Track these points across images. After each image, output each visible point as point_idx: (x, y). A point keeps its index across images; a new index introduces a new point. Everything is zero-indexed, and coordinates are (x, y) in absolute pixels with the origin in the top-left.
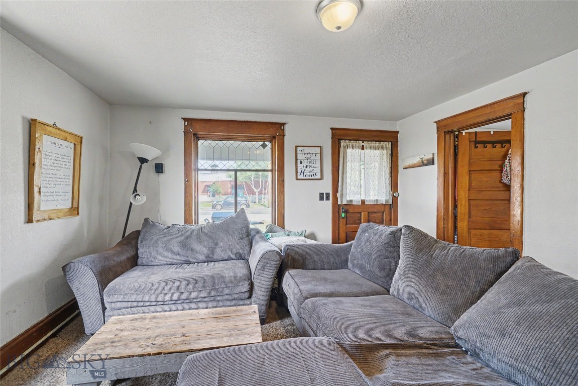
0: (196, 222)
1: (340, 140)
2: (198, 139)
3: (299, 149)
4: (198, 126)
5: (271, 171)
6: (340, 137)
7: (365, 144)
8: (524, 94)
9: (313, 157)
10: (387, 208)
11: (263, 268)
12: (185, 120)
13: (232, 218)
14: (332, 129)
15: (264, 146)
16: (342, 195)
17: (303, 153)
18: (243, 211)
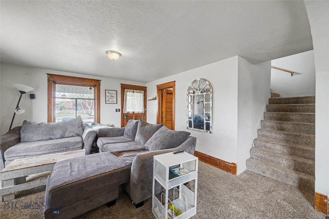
0: (54, 121)
1: (124, 89)
2: (56, 84)
3: (107, 91)
4: (56, 79)
5: (94, 99)
6: (124, 88)
7: (134, 91)
8: (175, 81)
9: (113, 95)
10: (143, 115)
11: (88, 137)
12: (48, 74)
13: (74, 119)
14: (121, 84)
15: (91, 89)
16: (125, 110)
17: (109, 93)
18: (80, 116)
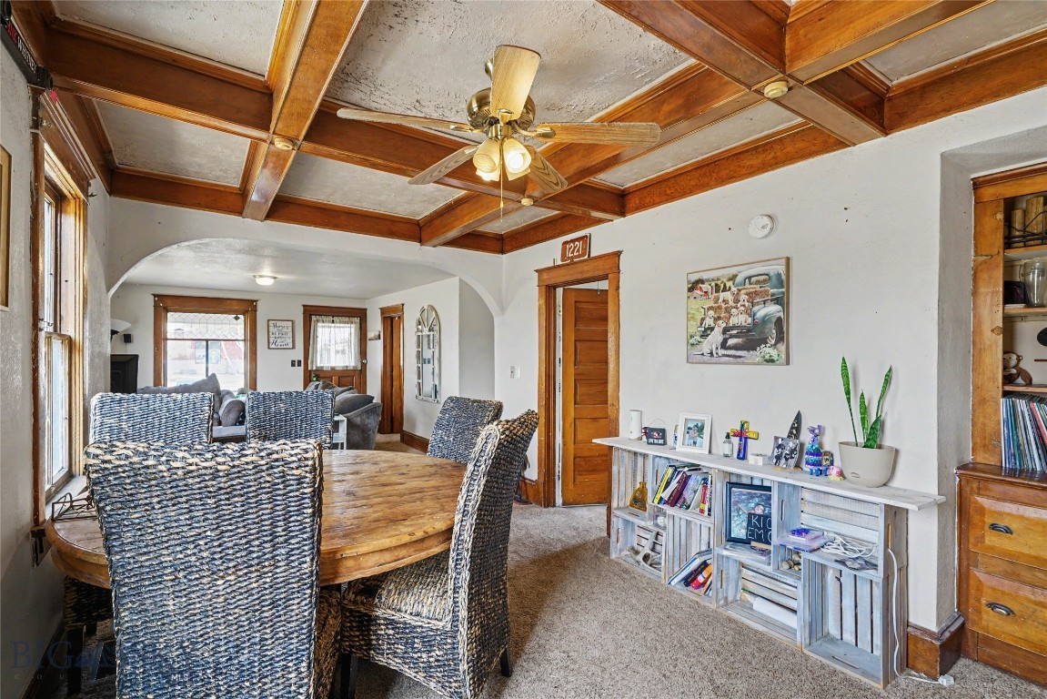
0: (165, 385)
1: (311, 315)
2: (168, 311)
3: (271, 322)
4: (169, 302)
5: (244, 340)
6: (313, 313)
7: (335, 319)
9: (285, 330)
10: (357, 373)
11: (229, 411)
12: (155, 296)
13: (203, 381)
14: (304, 306)
15: (237, 318)
16: (312, 362)
17: (275, 326)
18: (214, 375)
